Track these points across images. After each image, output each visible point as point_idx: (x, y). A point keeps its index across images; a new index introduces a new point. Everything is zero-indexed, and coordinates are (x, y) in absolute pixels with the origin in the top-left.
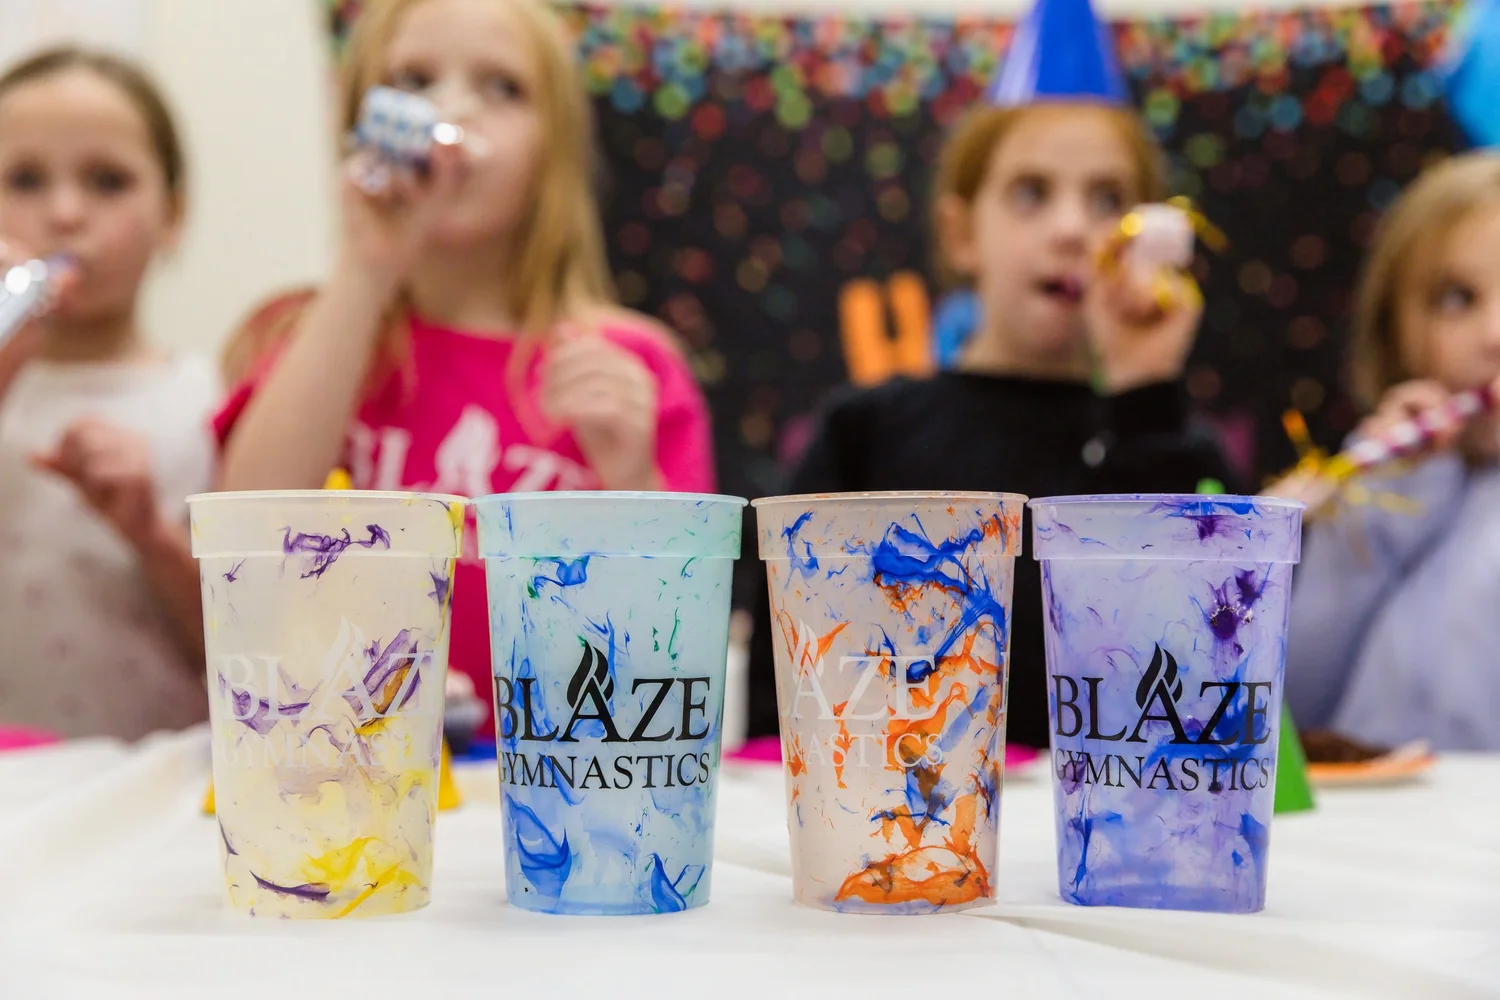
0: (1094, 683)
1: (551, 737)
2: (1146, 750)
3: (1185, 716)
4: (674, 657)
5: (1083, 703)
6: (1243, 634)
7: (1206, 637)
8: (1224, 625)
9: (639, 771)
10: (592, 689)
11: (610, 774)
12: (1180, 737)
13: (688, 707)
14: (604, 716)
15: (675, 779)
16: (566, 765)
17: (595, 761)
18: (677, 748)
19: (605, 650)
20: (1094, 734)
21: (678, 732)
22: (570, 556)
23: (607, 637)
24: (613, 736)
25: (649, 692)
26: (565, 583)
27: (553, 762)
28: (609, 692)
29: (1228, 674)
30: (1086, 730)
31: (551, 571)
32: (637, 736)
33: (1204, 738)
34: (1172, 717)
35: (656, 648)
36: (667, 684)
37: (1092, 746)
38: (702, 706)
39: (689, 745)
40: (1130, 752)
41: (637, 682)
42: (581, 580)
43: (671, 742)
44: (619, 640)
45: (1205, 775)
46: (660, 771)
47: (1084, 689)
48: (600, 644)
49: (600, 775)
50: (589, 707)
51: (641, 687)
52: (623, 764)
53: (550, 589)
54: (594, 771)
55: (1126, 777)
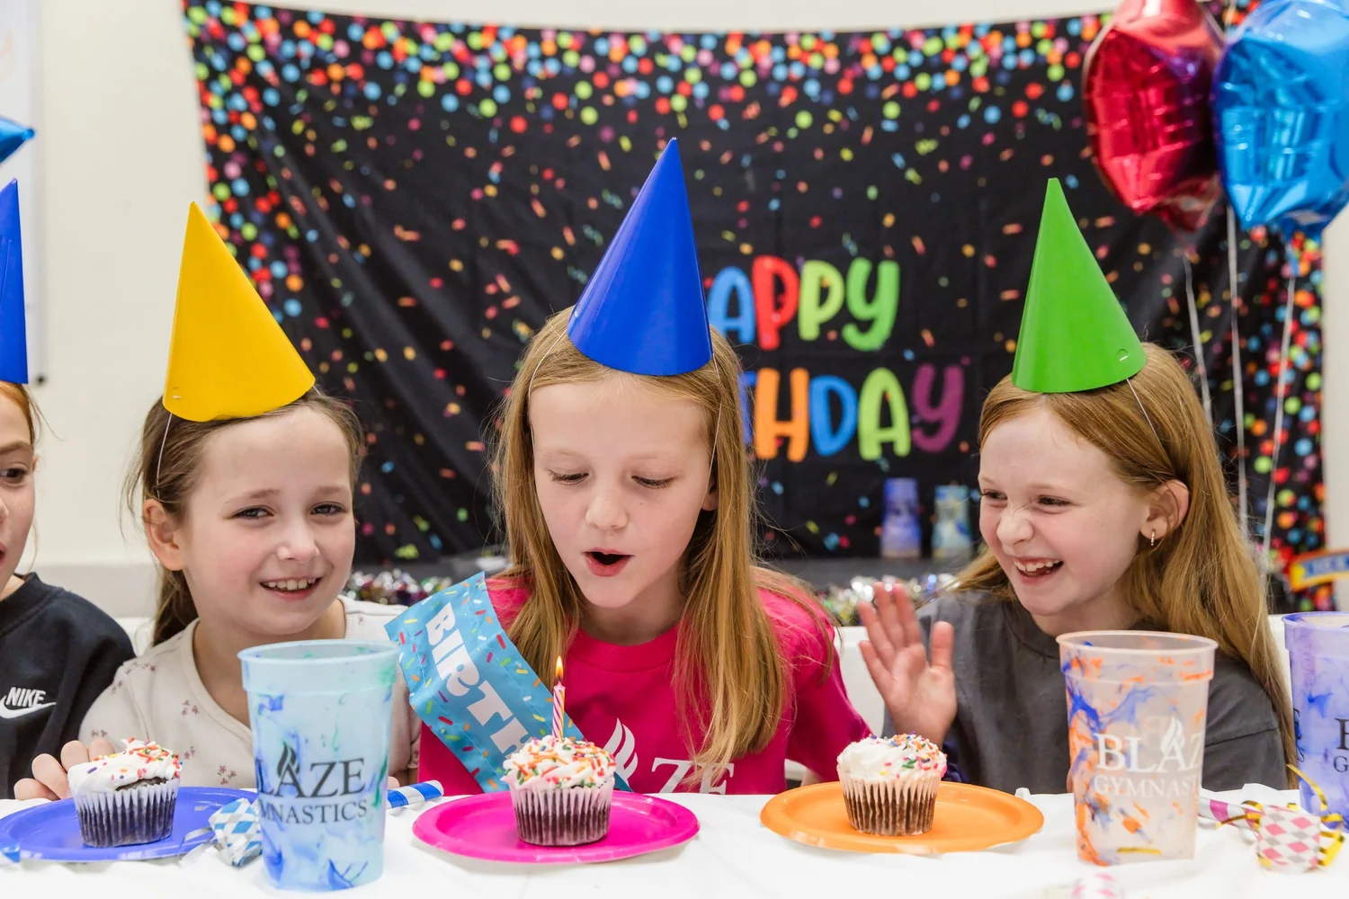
1: (271, 793)
4: (336, 749)
9: (317, 814)
10: (289, 768)
11: (301, 816)
13: (347, 776)
14: (296, 784)
15: (340, 816)
16: (278, 809)
17: (292, 809)
18: (341, 800)
19: (295, 748)
21: (341, 790)
22: (275, 694)
23: (295, 740)
24: (301, 795)
25: (321, 770)
26: (273, 709)
27: (273, 808)
28: (298, 770)
31: (266, 702)
32: (315, 794)
35: (324, 745)
36: (332, 765)
38: (359, 775)
39: (348, 798)
41: (313, 765)
42: (280, 708)
43: (337, 796)
44: (302, 741)
46: (330, 813)
48: (292, 744)
49: (295, 816)
50: (288, 778)
51: (316, 768)
52: (308, 810)
53: (267, 712)
54: (292, 813)
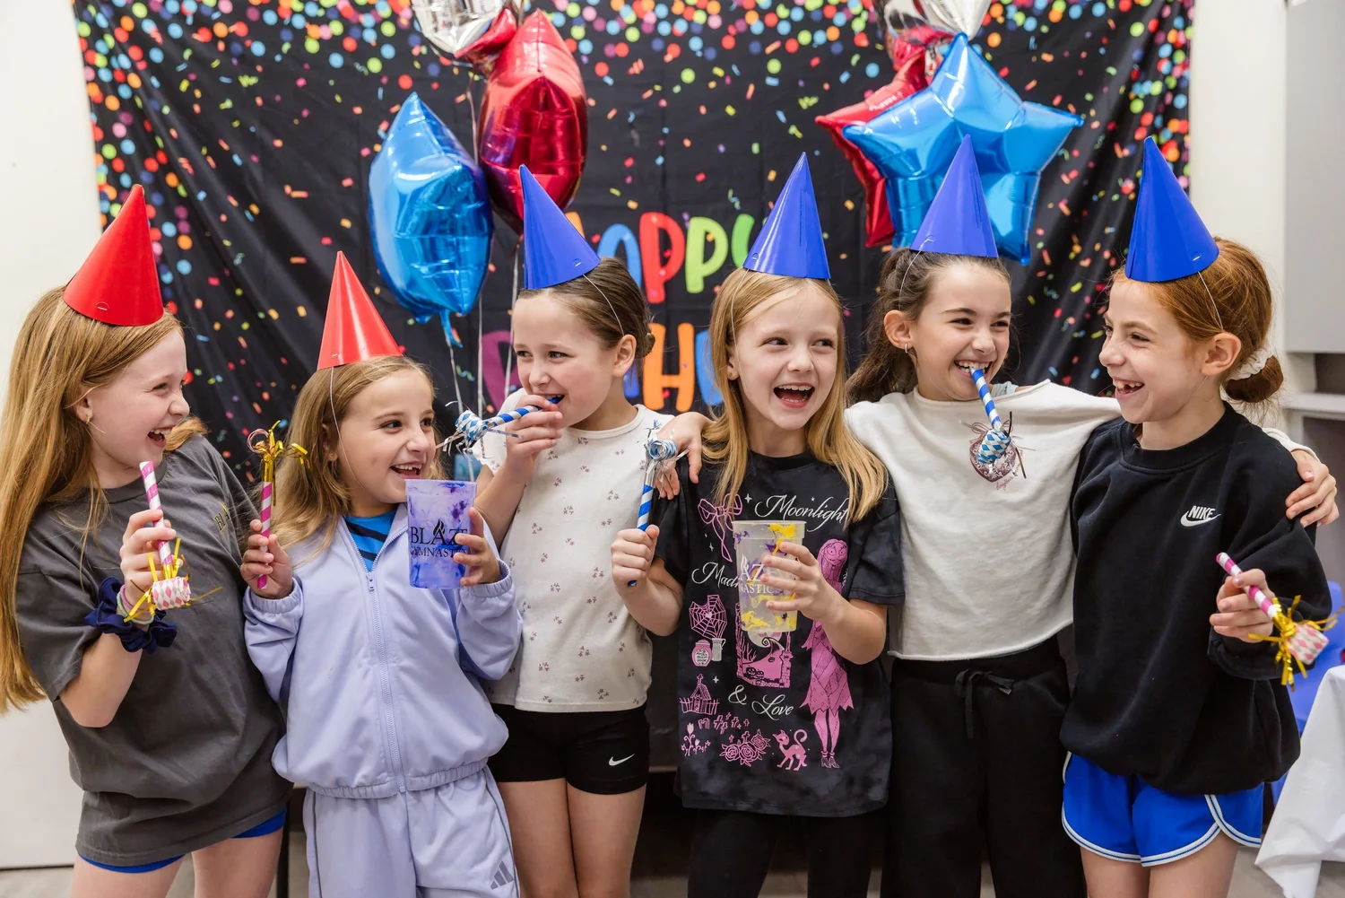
0: (422, 529)
2: (436, 546)
3: (445, 538)
5: (419, 534)
6: (461, 517)
7: (451, 518)
8: (456, 514)
12: (444, 543)
20: (422, 542)
29: (457, 527)
30: (420, 541)
33: (450, 543)
34: (442, 538)
37: (421, 546)
40: (431, 547)
45: (450, 552)
47: (419, 531)
55: (430, 554)
